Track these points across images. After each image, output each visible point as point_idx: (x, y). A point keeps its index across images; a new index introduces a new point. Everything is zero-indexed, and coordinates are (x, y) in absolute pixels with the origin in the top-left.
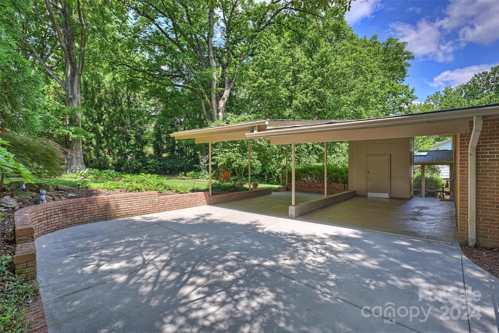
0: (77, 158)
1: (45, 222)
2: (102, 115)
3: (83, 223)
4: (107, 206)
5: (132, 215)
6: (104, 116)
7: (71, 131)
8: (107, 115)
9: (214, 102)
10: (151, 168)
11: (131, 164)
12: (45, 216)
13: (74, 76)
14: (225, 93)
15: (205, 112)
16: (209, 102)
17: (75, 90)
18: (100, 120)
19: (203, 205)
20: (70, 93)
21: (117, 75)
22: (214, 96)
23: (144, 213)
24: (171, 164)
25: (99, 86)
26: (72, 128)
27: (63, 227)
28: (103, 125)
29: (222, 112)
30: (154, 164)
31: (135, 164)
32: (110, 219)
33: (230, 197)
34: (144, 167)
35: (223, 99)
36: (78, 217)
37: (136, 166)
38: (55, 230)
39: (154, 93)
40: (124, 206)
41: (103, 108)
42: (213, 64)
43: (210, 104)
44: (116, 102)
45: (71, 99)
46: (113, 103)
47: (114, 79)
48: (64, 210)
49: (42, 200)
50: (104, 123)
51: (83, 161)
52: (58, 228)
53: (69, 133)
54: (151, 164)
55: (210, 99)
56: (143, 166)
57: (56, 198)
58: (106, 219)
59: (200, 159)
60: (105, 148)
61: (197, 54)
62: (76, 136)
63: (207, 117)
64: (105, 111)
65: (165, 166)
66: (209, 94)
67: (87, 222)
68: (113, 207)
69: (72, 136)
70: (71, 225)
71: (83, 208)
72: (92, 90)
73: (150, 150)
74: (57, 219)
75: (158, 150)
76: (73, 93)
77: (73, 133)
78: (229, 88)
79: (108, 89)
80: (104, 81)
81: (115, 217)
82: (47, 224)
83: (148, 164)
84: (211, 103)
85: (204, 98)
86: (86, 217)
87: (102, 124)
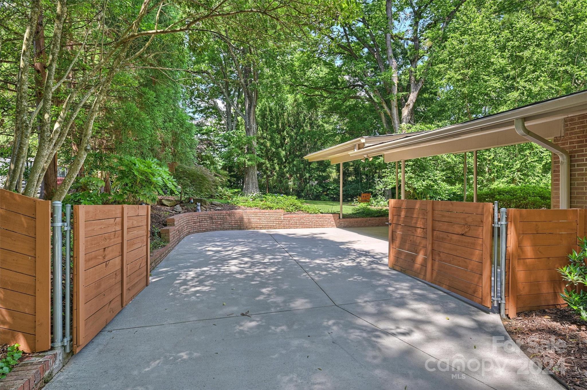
0: (253, 183)
1: (198, 224)
2: (284, 139)
3: (224, 229)
4: (241, 219)
5: (261, 228)
6: (286, 140)
7: (246, 158)
8: (289, 139)
9: (395, 111)
10: (331, 194)
11: (311, 190)
12: (198, 220)
13: (251, 108)
14: (410, 98)
15: (385, 125)
16: (388, 111)
17: (252, 121)
18: (282, 145)
19: (331, 227)
20: (247, 124)
21: (298, 96)
22: (394, 103)
23: (271, 228)
24: (353, 189)
25: (283, 109)
27: (210, 230)
28: (285, 150)
29: (406, 123)
30: (335, 189)
31: (315, 190)
32: (243, 229)
33: (366, 222)
34: (325, 193)
35: (407, 105)
36: (220, 224)
37: (316, 192)
38: (205, 231)
39: (333, 109)
40: (254, 220)
41: (285, 132)
42: (392, 64)
43: (389, 114)
44: (298, 125)
45: (248, 129)
46: (295, 126)
47: (295, 101)
48: (211, 218)
49: (198, 210)
50: (285, 148)
51: (257, 186)
52: (207, 230)
54: (333, 189)
55: (390, 109)
56: (323, 192)
57: (208, 209)
58: (240, 229)
59: (376, 182)
60: (287, 173)
61: (374, 56)
62: (250, 163)
63: (387, 130)
64: (287, 136)
65: (348, 192)
66: (388, 103)
67: (226, 230)
68: (246, 220)
69: (248, 163)
70: (215, 230)
71: (224, 219)
72: (276, 115)
74: (206, 224)
76: (249, 124)
77: (248, 160)
78: (416, 91)
79: (290, 112)
80: (287, 104)
81: (247, 228)
82: (200, 226)
83: (329, 189)
84: (391, 113)
85: (382, 107)
86: (226, 225)
87: (284, 148)
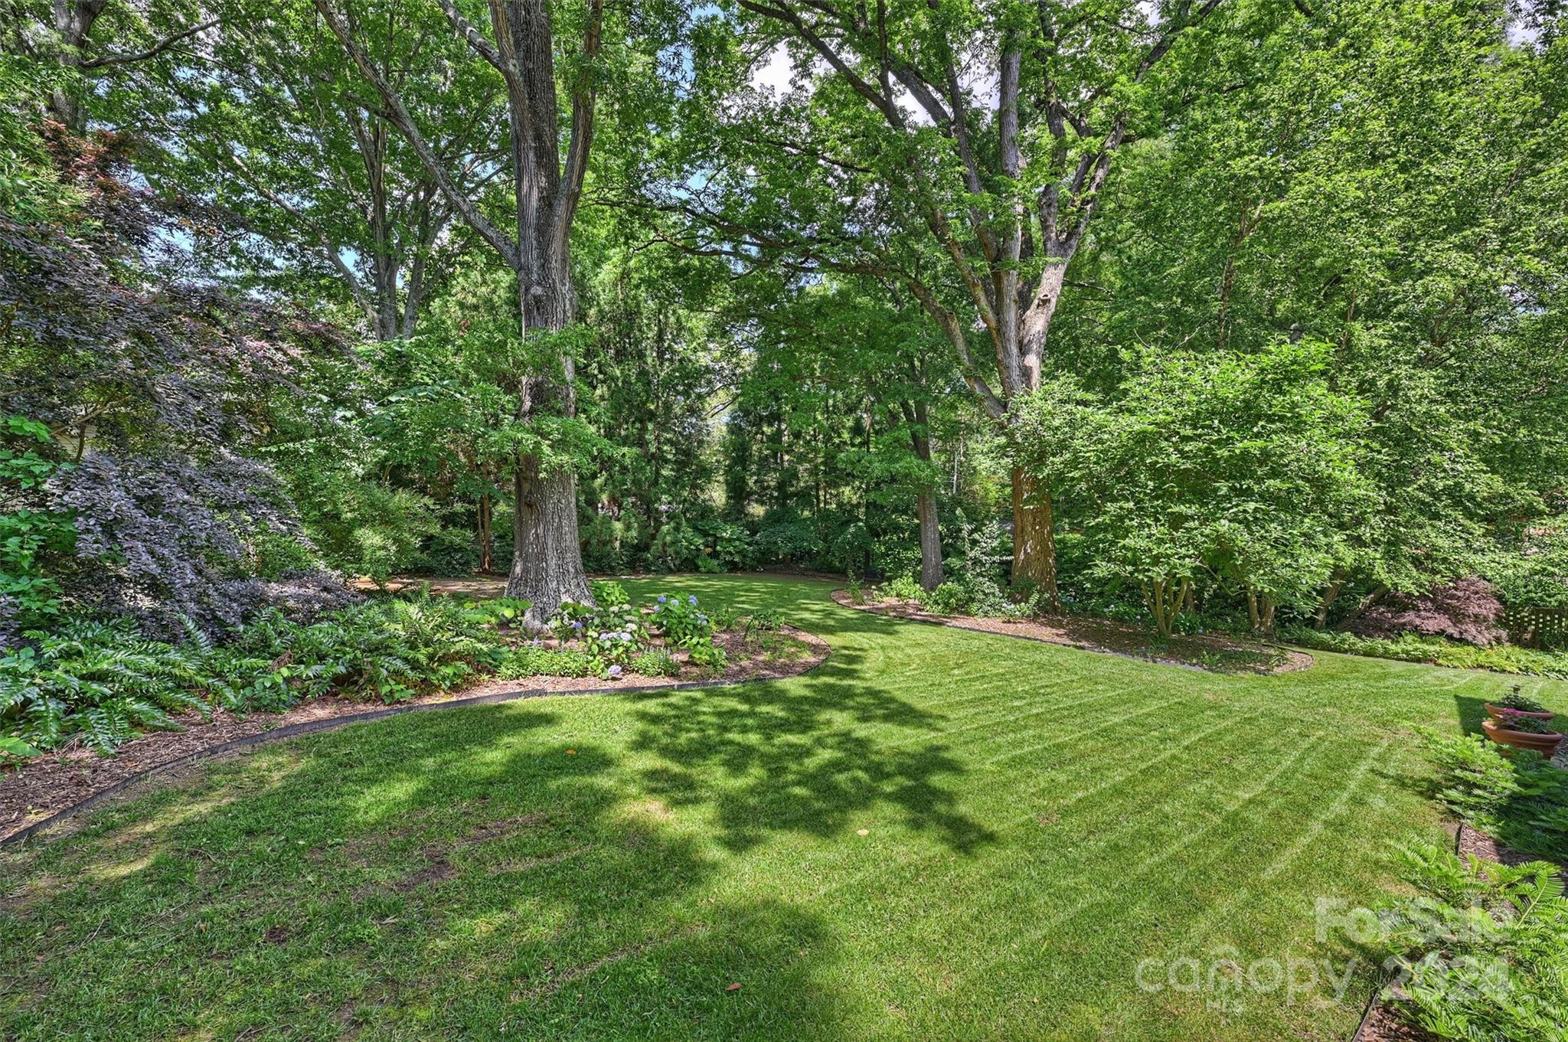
7: (545, 436)
9: (1011, 315)
10: (730, 553)
11: (674, 542)
13: (550, 205)
16: (990, 314)
17: (555, 264)
20: (535, 277)
22: (1010, 294)
26: (553, 424)
29: (1038, 354)
30: (737, 539)
34: (710, 551)
35: (1042, 302)
37: (687, 548)
42: (1016, 166)
43: (994, 324)
45: (537, 299)
53: (537, 444)
54: (729, 540)
56: (705, 547)
64: (601, 376)
69: (550, 458)
73: (717, 495)
75: (738, 493)
76: (546, 277)
79: (607, 307)
83: (722, 539)
84: (999, 321)
